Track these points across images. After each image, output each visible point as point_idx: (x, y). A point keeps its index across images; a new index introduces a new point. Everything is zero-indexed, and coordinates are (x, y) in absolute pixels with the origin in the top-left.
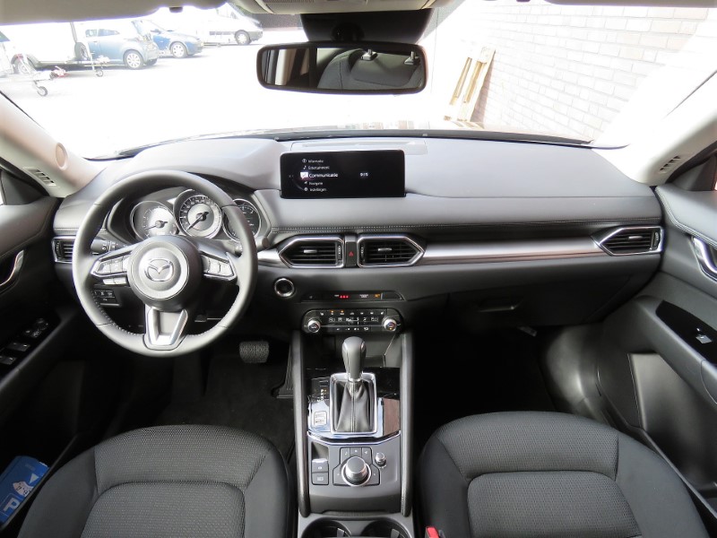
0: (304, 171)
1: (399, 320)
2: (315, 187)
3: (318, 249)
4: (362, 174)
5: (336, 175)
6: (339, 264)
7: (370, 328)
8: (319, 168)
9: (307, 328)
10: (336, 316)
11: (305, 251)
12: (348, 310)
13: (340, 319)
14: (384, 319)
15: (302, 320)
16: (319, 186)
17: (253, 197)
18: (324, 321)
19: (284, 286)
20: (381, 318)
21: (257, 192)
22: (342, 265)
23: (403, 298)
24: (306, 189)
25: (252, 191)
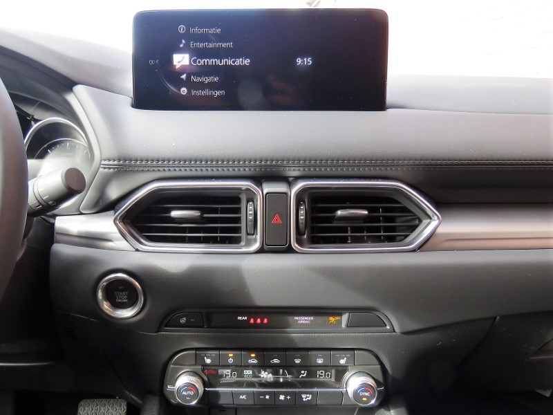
0: (180, 51)
1: (380, 378)
2: (202, 86)
3: (203, 211)
4: (299, 61)
5: (247, 62)
6: (249, 244)
7: (315, 395)
8: (211, 45)
9: (172, 392)
10: (239, 367)
11: (175, 214)
12: (265, 353)
13: (248, 372)
14: (347, 375)
15: (163, 375)
16: (211, 86)
17: (71, 98)
18: (210, 378)
19: (120, 291)
20: (340, 372)
21: (79, 89)
22: (256, 246)
23: (395, 323)
24: (184, 91)
25: (68, 84)
